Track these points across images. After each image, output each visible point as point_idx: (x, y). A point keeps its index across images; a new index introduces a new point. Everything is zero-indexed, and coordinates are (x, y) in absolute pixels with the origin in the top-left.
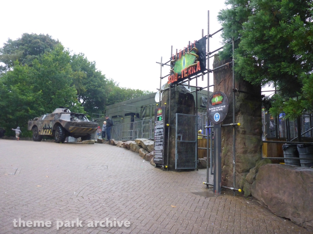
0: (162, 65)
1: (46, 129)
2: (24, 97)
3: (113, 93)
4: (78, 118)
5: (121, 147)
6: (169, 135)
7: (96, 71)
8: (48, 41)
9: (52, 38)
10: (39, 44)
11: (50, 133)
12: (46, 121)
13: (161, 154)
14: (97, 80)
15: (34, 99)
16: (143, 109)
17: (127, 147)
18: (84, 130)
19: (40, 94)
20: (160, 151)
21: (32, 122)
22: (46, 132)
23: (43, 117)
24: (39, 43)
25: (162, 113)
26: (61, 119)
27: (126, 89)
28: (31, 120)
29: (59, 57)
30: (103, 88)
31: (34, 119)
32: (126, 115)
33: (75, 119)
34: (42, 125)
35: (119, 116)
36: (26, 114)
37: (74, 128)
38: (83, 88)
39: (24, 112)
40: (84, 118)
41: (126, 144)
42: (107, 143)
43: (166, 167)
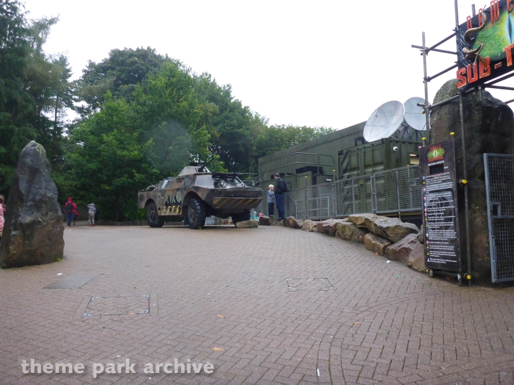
0: (426, 51)
1: (170, 204)
2: (125, 153)
3: (263, 136)
4: (227, 181)
5: (312, 231)
6: (466, 205)
7: (232, 101)
8: (151, 58)
9: (157, 53)
10: (136, 65)
11: (179, 212)
12: (169, 190)
13: (452, 248)
14: (235, 115)
15: (141, 155)
16: (342, 157)
17: (329, 232)
18: (240, 202)
19: (151, 146)
20: (447, 241)
21: (145, 194)
22: (171, 210)
23: (162, 184)
24: (136, 62)
25: (444, 156)
26: (196, 185)
27: (285, 128)
28: (142, 191)
29: (174, 80)
30: (248, 129)
31: (148, 188)
32: (300, 171)
33: (222, 184)
34: (163, 198)
35: (287, 174)
36: (130, 180)
37: (222, 200)
38: (215, 131)
39: (127, 178)
40: (237, 181)
41: (325, 225)
42: (281, 225)
43: (469, 277)
